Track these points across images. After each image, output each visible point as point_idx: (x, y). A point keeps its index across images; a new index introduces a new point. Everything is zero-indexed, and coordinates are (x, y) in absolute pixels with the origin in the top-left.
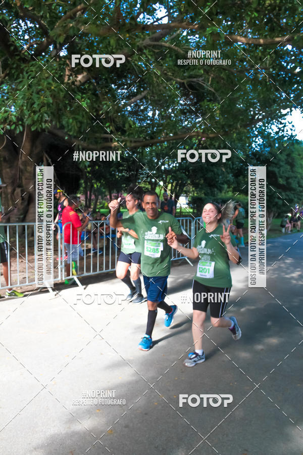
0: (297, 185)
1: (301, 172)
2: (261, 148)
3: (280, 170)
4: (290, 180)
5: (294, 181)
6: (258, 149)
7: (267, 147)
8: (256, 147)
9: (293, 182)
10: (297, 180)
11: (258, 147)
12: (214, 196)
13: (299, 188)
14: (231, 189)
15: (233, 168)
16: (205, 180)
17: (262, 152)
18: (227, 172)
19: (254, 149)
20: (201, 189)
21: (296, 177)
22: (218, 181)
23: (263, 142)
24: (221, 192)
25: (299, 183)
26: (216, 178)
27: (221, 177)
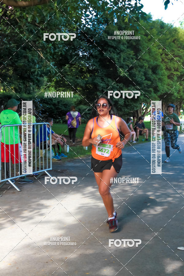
0: (144, 78)
1: (149, 59)
2: (93, 25)
3: (120, 57)
4: (134, 71)
5: (140, 71)
6: (89, 26)
7: (103, 24)
8: (87, 22)
9: (137, 73)
10: (143, 70)
11: (90, 23)
12: (29, 93)
13: (146, 81)
14: (53, 84)
15: (55, 53)
16: (15, 70)
17: (95, 30)
18: (46, 58)
19: (84, 26)
20: (10, 83)
21: (142, 67)
22: (34, 72)
23: (96, 16)
24: (39, 88)
25: (145, 74)
26: (31, 67)
27: (37, 66)
